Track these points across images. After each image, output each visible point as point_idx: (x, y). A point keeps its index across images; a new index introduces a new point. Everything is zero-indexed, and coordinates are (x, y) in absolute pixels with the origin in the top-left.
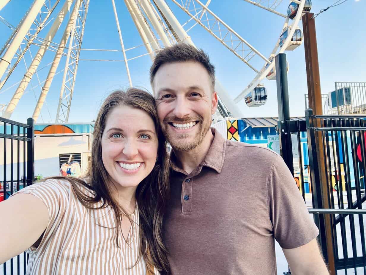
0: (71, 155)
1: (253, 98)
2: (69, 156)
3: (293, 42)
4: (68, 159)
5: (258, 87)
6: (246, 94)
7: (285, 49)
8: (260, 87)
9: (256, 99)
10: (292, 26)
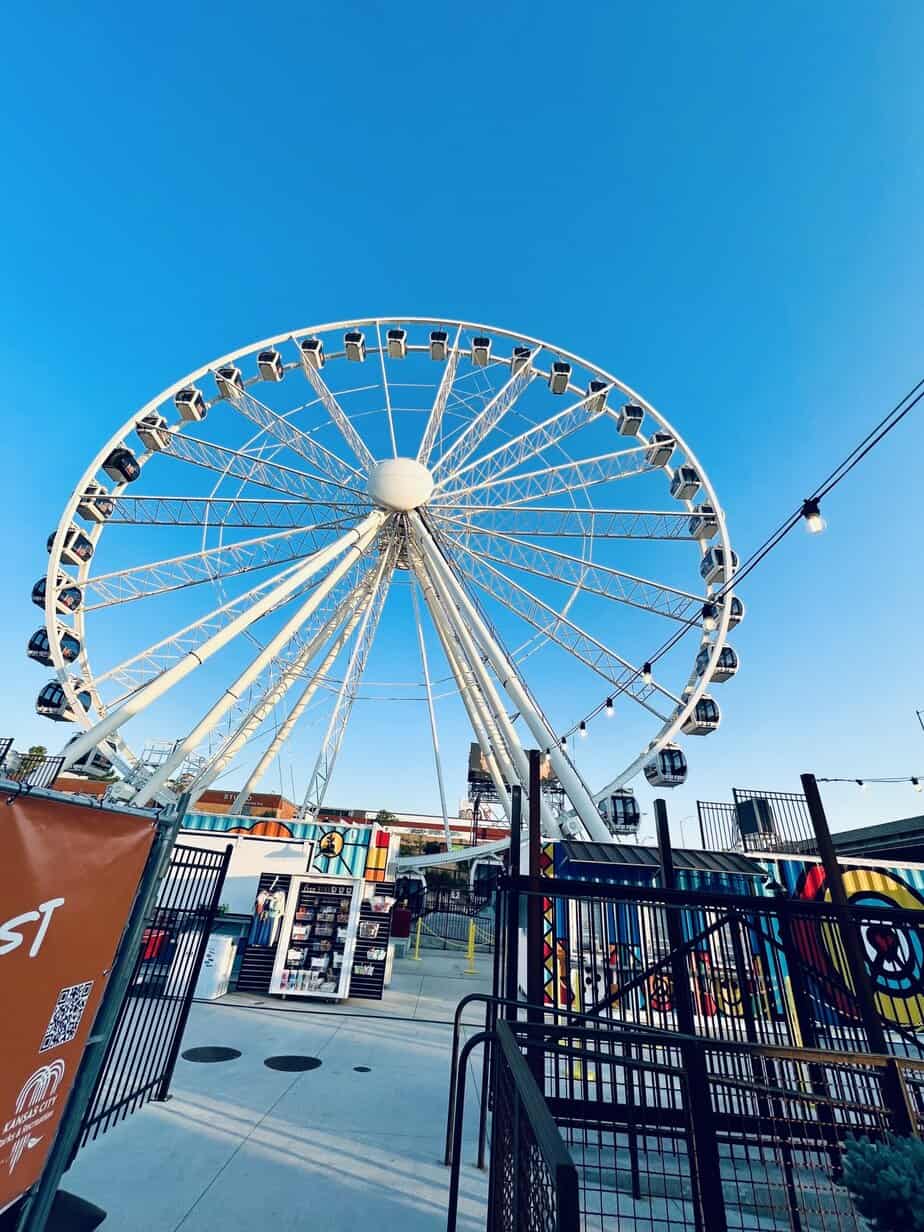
0: (277, 877)
1: (659, 769)
2: (274, 878)
3: (719, 668)
4: (272, 883)
5: (667, 748)
6: (646, 762)
7: (709, 679)
8: (672, 748)
9: (664, 772)
10: (715, 642)
